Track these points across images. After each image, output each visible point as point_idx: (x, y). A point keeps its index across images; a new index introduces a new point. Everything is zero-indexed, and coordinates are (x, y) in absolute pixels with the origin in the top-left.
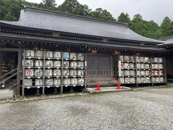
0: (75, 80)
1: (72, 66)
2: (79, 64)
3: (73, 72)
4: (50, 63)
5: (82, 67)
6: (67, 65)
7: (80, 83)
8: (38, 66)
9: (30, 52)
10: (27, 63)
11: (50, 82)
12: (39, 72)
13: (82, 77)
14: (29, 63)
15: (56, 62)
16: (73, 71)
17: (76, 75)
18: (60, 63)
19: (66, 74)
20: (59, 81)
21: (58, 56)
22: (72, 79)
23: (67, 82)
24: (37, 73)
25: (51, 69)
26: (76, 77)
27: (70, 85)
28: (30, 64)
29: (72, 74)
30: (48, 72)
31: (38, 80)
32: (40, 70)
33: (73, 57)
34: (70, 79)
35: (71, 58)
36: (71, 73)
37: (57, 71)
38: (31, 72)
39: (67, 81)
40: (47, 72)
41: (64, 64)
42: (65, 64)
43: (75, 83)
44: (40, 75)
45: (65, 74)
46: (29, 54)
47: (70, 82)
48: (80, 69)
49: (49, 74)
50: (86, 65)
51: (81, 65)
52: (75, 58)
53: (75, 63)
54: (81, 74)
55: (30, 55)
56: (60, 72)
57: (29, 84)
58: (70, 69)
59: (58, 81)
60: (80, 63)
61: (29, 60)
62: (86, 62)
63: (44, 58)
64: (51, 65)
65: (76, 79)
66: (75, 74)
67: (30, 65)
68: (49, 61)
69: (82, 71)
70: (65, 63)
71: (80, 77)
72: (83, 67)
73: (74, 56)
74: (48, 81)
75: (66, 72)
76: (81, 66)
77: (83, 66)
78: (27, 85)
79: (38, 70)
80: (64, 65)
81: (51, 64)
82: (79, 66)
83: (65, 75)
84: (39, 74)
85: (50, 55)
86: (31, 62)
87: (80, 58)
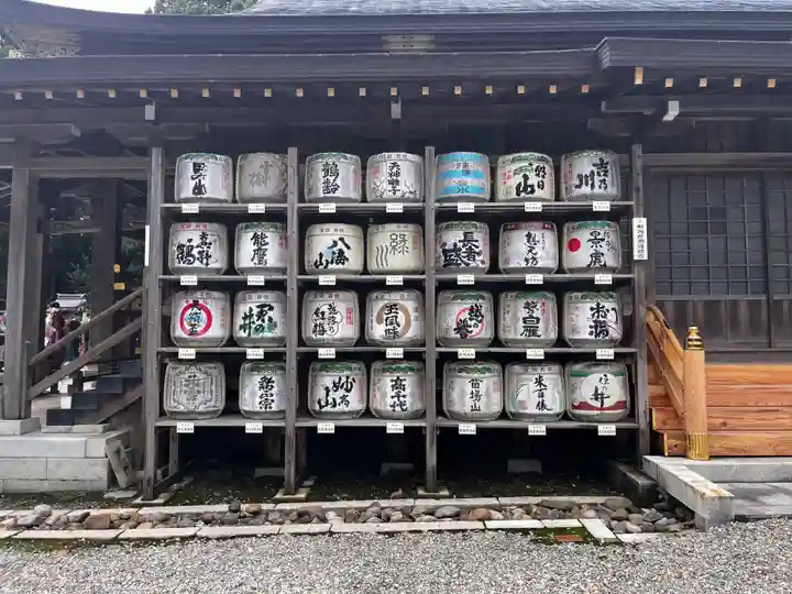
0: (539, 382)
1: (517, 262)
2: (574, 245)
3: (524, 313)
4: (335, 243)
5: (604, 269)
6: (471, 254)
7: (584, 405)
8: (252, 265)
9: (197, 168)
10: (181, 247)
11: (336, 386)
12: (261, 315)
13: (605, 353)
14: (194, 243)
15: (384, 236)
16: (522, 303)
17: (553, 336)
18: (409, 244)
19: (462, 328)
20: (409, 381)
21: (394, 183)
22: (517, 368)
23: (476, 396)
24: (244, 318)
25: (342, 286)
26: (550, 359)
27: (504, 415)
28: (195, 252)
29: (514, 330)
30: (325, 308)
31: (252, 370)
32: (269, 297)
33: (525, 188)
34: (496, 367)
35: (501, 195)
36: (506, 320)
37: (392, 307)
38: (203, 315)
39: (475, 383)
40: (316, 313)
41: (449, 246)
42: (456, 249)
43: (542, 405)
44: (267, 334)
45: (458, 330)
46: (192, 184)
47: (496, 398)
48: (588, 287)
49: (326, 327)
50: (640, 251)
51: (591, 250)
52: (538, 193)
53: (537, 234)
54: (600, 327)
55: (199, 189)
56: (413, 315)
57: (200, 398)
58: (500, 287)
59: (398, 385)
60: (584, 236)
61: (193, 225)
62: (639, 224)
63: (293, 207)
64: (341, 257)
65: (556, 368)
66: (541, 325)
67: (197, 264)
68: (332, 227)
69: (608, 305)
70: (454, 237)
71: (590, 358)
72: (613, 270)
73: (533, 180)
74: (327, 380)
75: (466, 315)
76: (597, 256)
77: (609, 259)
78: (182, 408)
79: (254, 296)
80: (445, 252)
81: (341, 252)
82: (581, 258)
83: (454, 335)
84: (260, 329)
85: (338, 182)
86: (204, 236)
87: (586, 190)
